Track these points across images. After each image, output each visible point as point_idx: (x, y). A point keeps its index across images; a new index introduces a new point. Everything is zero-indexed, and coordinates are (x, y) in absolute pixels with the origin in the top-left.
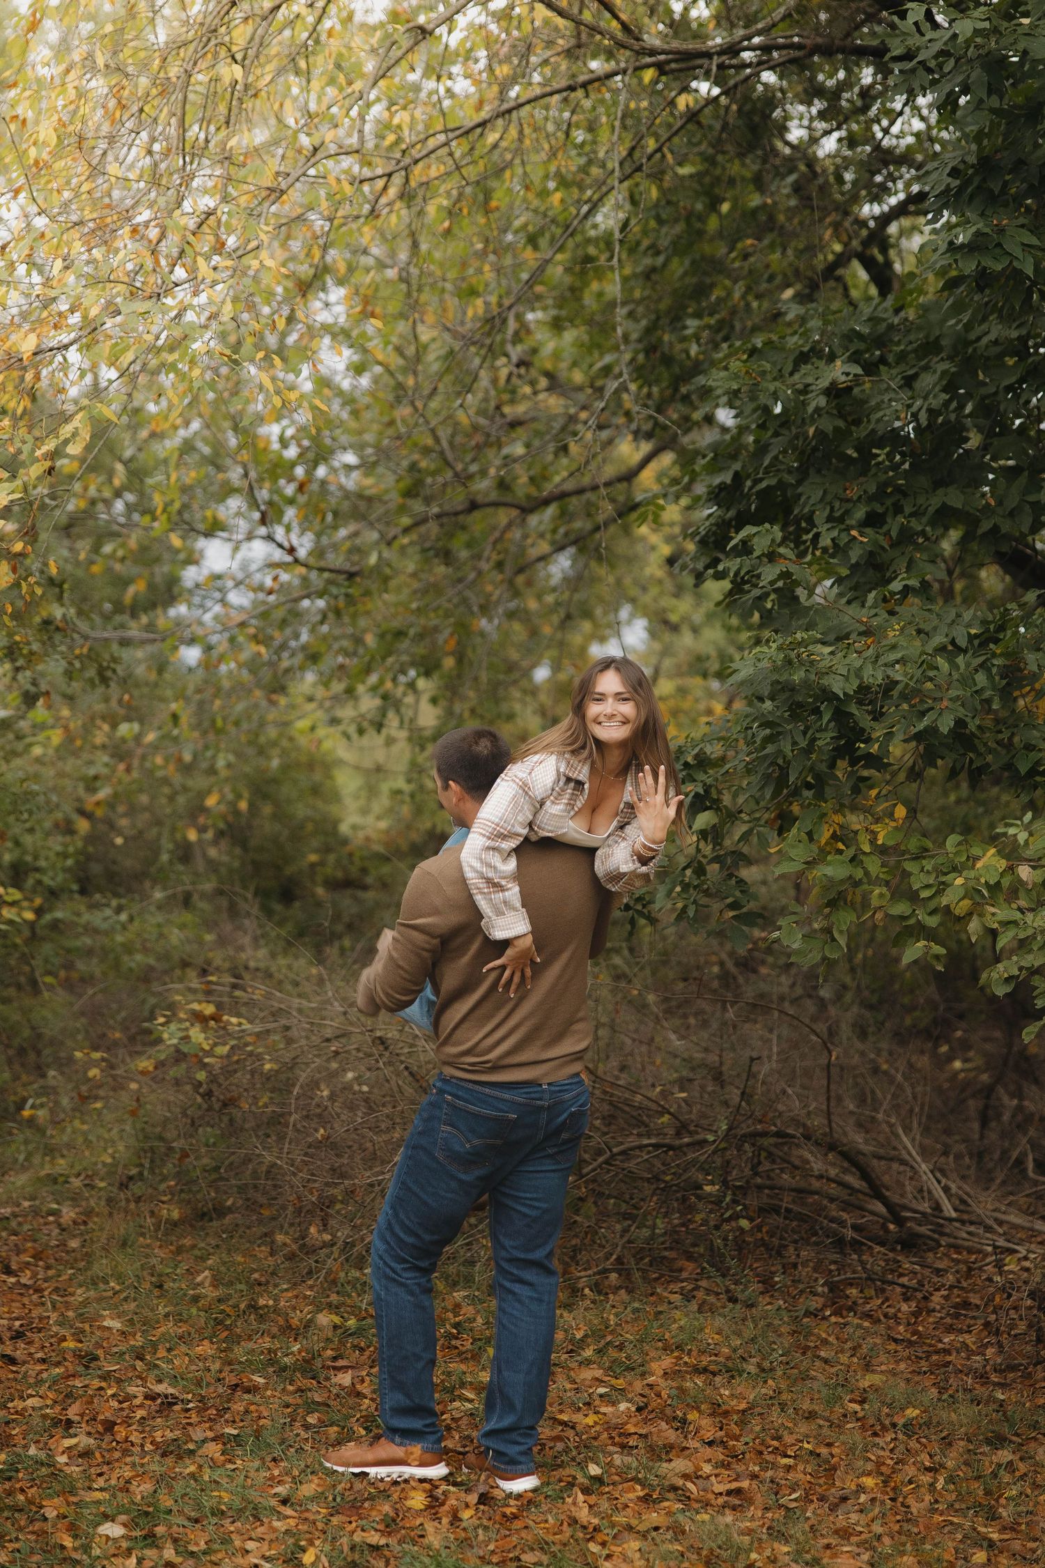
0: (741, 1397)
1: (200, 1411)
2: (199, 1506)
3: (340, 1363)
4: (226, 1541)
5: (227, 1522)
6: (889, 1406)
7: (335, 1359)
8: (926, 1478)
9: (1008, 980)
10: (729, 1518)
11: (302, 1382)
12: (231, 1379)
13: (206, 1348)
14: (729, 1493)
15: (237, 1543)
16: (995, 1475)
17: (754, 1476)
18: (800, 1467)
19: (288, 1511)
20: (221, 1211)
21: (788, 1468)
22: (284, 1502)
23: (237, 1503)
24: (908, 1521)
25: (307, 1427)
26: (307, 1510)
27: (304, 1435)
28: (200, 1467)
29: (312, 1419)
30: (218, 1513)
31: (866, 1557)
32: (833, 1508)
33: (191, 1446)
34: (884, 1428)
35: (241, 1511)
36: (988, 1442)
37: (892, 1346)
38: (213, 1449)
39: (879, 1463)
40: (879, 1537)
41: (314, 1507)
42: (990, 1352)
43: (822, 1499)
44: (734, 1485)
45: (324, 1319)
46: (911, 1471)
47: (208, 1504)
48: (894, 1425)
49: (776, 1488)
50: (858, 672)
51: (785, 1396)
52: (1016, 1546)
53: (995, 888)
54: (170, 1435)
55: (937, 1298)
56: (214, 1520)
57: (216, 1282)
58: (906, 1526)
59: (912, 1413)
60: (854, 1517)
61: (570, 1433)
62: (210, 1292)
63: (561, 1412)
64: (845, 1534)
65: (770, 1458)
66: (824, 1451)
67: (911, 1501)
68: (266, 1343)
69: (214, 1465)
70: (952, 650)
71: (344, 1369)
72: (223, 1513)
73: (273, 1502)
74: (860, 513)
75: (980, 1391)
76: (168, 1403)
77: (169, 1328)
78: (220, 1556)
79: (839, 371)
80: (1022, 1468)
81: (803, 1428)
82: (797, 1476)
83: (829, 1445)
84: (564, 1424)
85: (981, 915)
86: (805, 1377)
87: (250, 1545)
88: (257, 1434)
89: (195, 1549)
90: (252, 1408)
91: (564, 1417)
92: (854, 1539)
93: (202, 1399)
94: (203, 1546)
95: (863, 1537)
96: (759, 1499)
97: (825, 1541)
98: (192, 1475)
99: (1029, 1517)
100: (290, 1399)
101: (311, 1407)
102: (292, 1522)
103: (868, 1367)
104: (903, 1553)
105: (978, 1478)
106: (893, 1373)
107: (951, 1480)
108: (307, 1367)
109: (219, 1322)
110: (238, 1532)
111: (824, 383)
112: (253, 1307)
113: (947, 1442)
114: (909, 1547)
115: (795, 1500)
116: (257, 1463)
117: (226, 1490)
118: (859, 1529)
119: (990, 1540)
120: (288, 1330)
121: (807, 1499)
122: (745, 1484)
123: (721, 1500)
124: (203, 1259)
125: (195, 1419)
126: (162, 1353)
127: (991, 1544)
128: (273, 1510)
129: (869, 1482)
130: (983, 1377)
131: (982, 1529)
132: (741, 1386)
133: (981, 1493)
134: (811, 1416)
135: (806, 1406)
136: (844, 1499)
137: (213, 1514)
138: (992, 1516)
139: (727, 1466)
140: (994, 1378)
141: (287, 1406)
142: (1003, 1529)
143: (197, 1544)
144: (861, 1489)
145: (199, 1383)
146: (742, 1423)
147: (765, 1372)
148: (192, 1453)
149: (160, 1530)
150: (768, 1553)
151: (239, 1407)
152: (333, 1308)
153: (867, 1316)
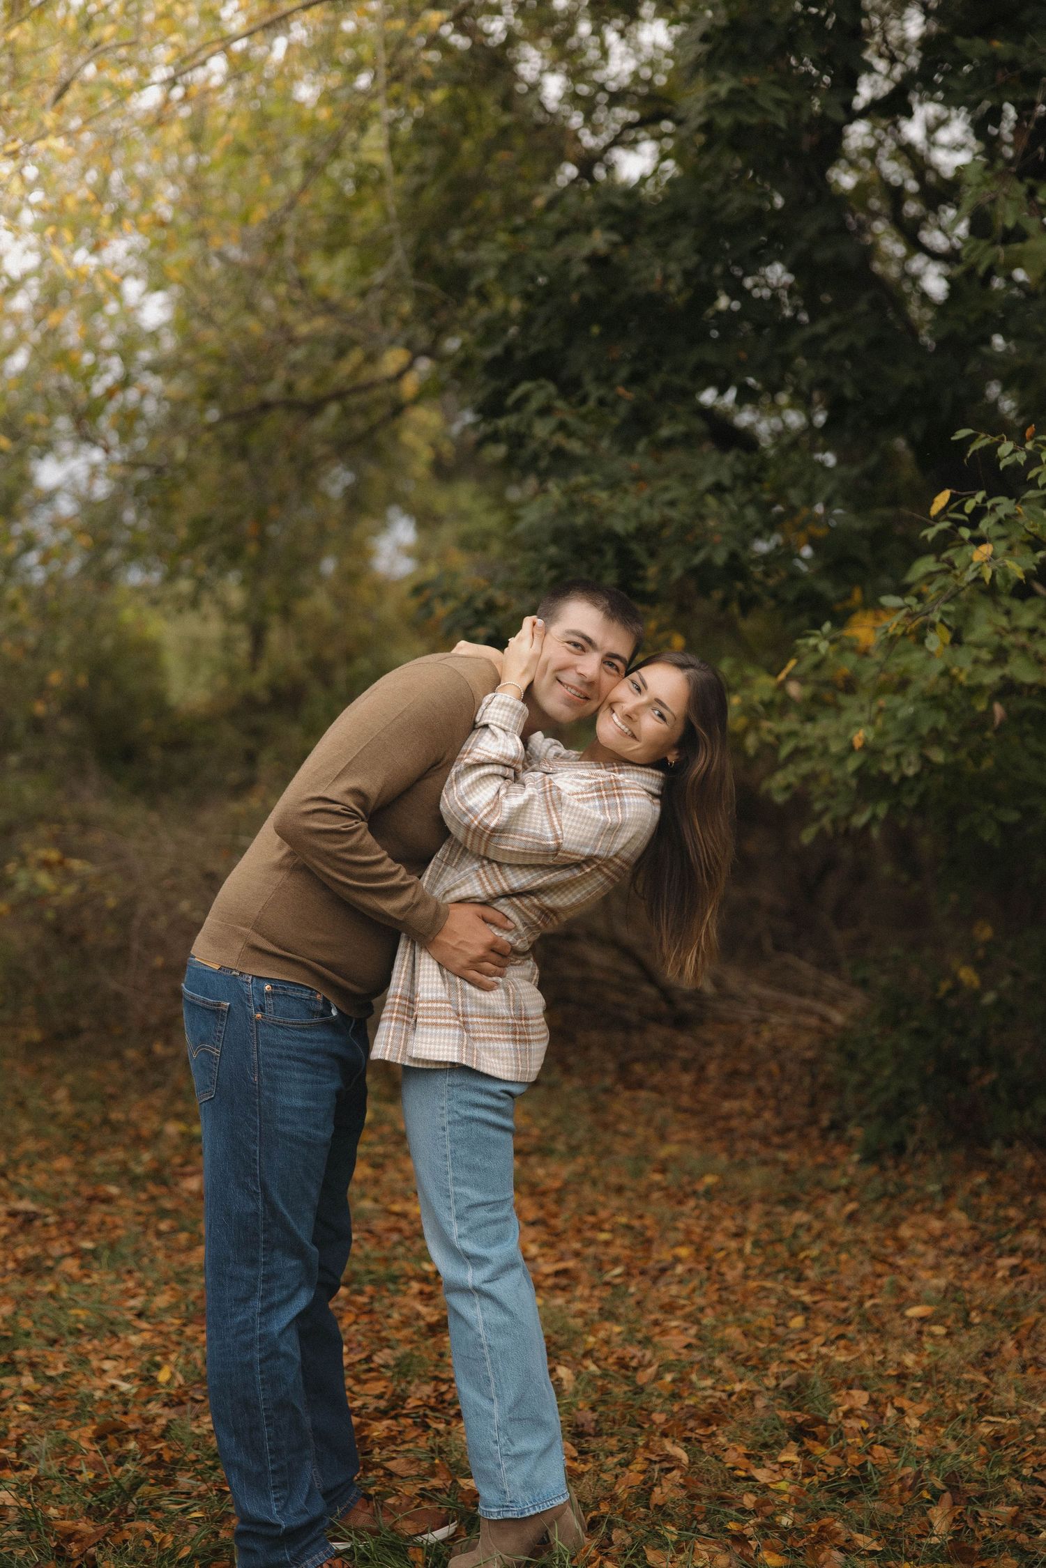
0: (555, 1176)
1: (59, 1225)
2: (56, 1326)
3: (189, 1169)
4: (83, 1361)
5: (84, 1341)
6: (690, 1173)
7: (182, 1165)
8: (733, 1244)
9: (788, 787)
10: (559, 1301)
11: (153, 1189)
12: (87, 1190)
13: (63, 1163)
14: (557, 1274)
15: (95, 1363)
16: (795, 1236)
17: (577, 1254)
18: (618, 1242)
19: (144, 1325)
20: (75, 1032)
21: (607, 1244)
22: (140, 1315)
23: (94, 1321)
24: (726, 1289)
25: (159, 1234)
26: (162, 1322)
27: (157, 1243)
28: (58, 1286)
29: (164, 1226)
30: (78, 1333)
31: (693, 1331)
32: (655, 1280)
33: (50, 1263)
34: (687, 1196)
35: (99, 1328)
36: (783, 1202)
37: (681, 1116)
38: (71, 1265)
39: (688, 1232)
40: (702, 1310)
41: (169, 1319)
42: (767, 1115)
43: (643, 1273)
44: (561, 1266)
45: (172, 1128)
46: (719, 1239)
47: (65, 1324)
48: (695, 1193)
49: (600, 1267)
50: (637, 512)
51: (595, 1172)
52: (828, 1306)
53: (768, 705)
54: (31, 1251)
55: (712, 1069)
56: (71, 1339)
57: (73, 1097)
58: (725, 1294)
59: (710, 1180)
60: (674, 1290)
61: (403, 1224)
62: (66, 1108)
63: (393, 1202)
64: (669, 1308)
65: (589, 1234)
66: (636, 1223)
67: (724, 1269)
68: (120, 1155)
69: (71, 1280)
70: (718, 489)
71: (192, 1175)
72: (80, 1331)
73: (129, 1316)
74: (624, 372)
75: (766, 1153)
76: (29, 1219)
77: (30, 1145)
78: (77, 1378)
79: (599, 240)
80: (817, 1226)
81: (615, 1202)
82: (614, 1251)
83: (641, 1217)
84: (397, 1214)
85: (757, 729)
86: (608, 1152)
87: (107, 1365)
88: (112, 1246)
89: (51, 1373)
90: (108, 1219)
91: (397, 1208)
92: (679, 1313)
93: (61, 1213)
94: (61, 1369)
95: (687, 1310)
96: (584, 1276)
97: (653, 1317)
98: (51, 1295)
99: (834, 1277)
100: (144, 1209)
101: (163, 1214)
102: (147, 1335)
103: (663, 1138)
104: (726, 1324)
105: (781, 1240)
106: (686, 1142)
107: (756, 1244)
108: (158, 1175)
109: (76, 1137)
110: (95, 1350)
111: (585, 251)
112: (106, 1121)
113: (745, 1205)
114: (730, 1317)
115: (616, 1276)
116: (112, 1277)
117: (83, 1308)
118: (682, 1302)
119: (803, 1303)
120: (140, 1141)
121: (628, 1274)
122: (570, 1264)
123: (550, 1282)
124: (59, 1076)
125: (54, 1232)
126: (23, 1170)
127: (806, 1308)
128: (128, 1325)
129: (683, 1252)
130: (765, 1140)
131: (794, 1292)
132: (553, 1165)
133: (786, 1255)
134: (620, 1190)
135: (613, 1179)
136: (663, 1271)
137: (71, 1333)
138: (800, 1279)
139: (551, 1245)
140: (776, 1140)
141: (139, 1214)
142: (812, 1291)
143: (56, 1368)
144: (677, 1260)
145: (56, 1197)
146: (559, 1201)
147: (574, 1151)
148: (50, 1270)
149: (20, 1354)
150: (602, 1334)
151: (94, 1218)
152: (179, 1117)
153: (655, 1089)
